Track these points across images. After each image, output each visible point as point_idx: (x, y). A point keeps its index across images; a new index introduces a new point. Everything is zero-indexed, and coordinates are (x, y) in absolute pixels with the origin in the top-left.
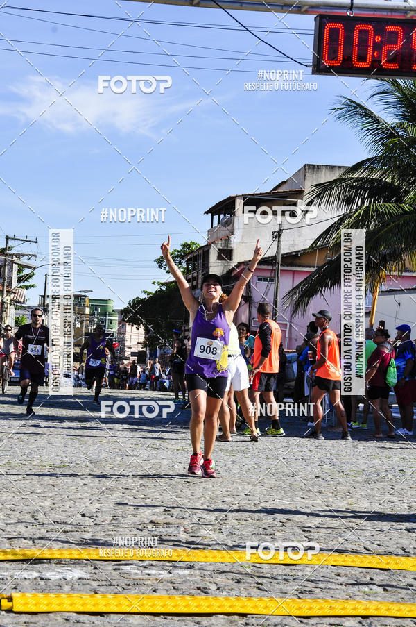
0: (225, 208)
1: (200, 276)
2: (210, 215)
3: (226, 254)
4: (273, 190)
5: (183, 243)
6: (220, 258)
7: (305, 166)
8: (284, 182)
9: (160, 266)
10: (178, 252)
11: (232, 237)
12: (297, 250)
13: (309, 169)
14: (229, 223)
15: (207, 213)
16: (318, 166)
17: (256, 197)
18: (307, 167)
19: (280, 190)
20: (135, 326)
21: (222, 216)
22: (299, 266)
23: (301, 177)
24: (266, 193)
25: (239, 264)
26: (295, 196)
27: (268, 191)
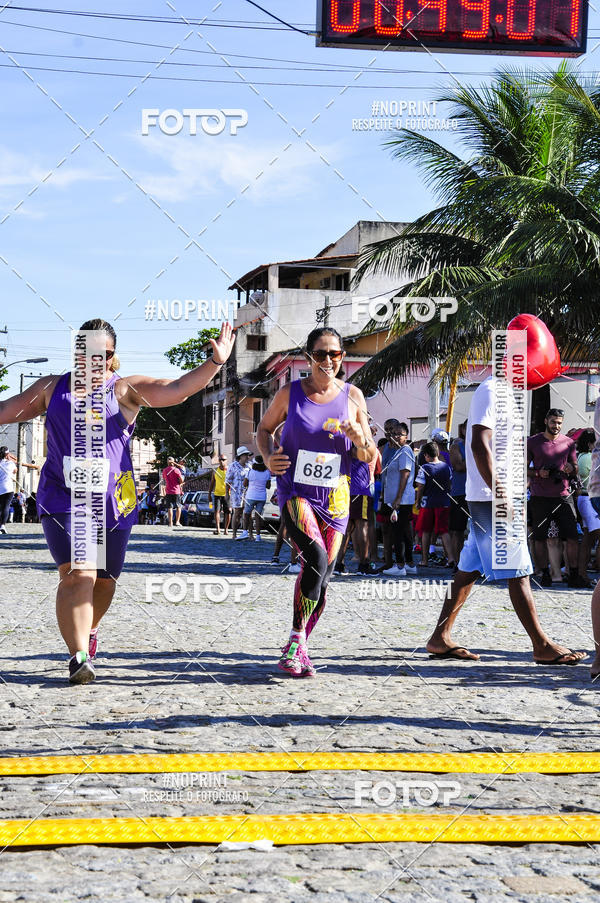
0: (255, 281)
1: (225, 373)
2: (236, 290)
3: (257, 342)
4: (320, 255)
5: (202, 330)
6: (249, 347)
7: (359, 223)
8: (333, 246)
9: (172, 361)
10: (195, 341)
11: (265, 319)
12: (351, 334)
13: (364, 227)
14: (261, 300)
15: (231, 288)
16: (376, 223)
17: (295, 265)
18: (361, 225)
19: (327, 256)
20: (143, 440)
21: (252, 292)
22: (354, 356)
23: (355, 238)
24: (309, 261)
25: (276, 355)
26: (347, 263)
27: (313, 258)
